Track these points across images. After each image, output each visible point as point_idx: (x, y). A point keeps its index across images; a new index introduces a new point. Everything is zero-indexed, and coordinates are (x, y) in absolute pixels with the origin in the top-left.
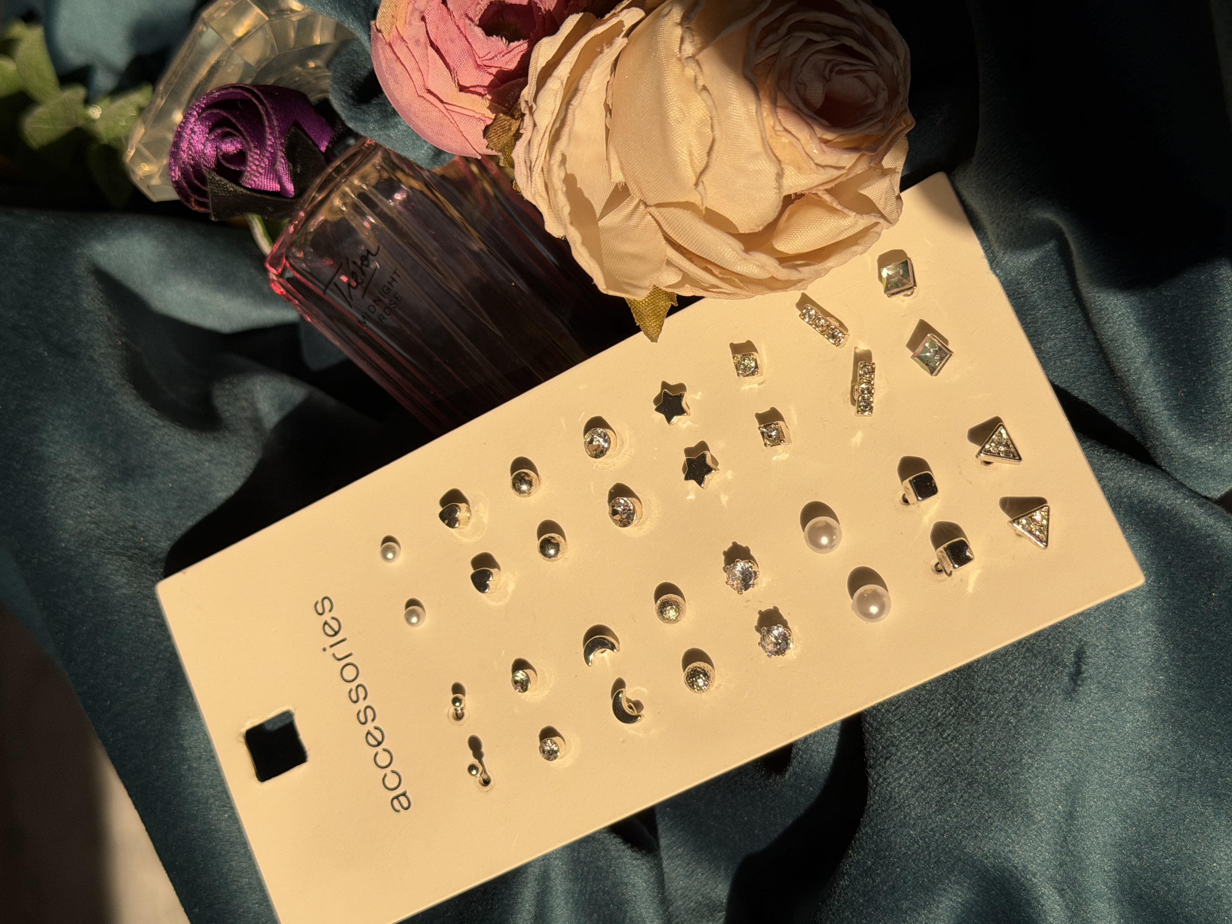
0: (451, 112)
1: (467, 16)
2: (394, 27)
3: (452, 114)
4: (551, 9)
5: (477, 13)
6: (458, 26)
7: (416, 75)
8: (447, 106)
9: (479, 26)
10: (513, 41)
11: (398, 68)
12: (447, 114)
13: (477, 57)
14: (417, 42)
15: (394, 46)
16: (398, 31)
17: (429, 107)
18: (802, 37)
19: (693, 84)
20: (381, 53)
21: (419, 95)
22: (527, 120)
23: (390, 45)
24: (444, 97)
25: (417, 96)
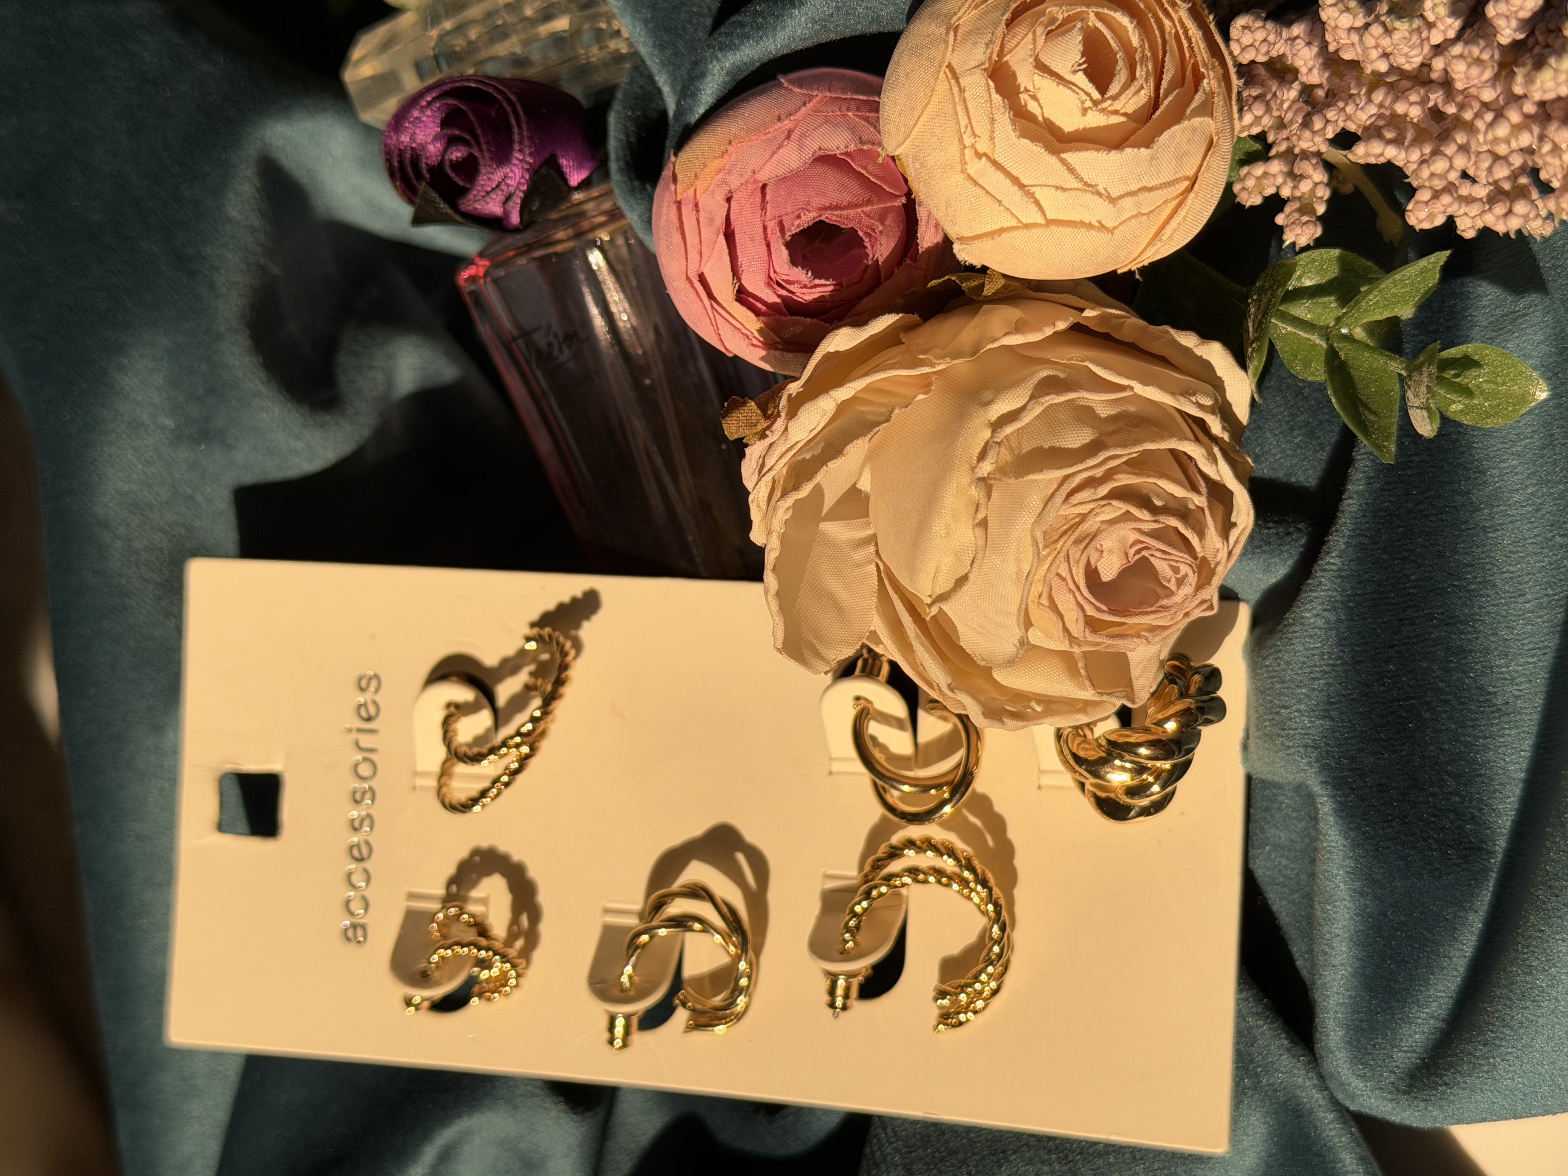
0: (715, 313)
1: (781, 225)
2: (692, 189)
3: (717, 317)
4: (881, 261)
5: (794, 227)
6: (765, 228)
7: (693, 255)
8: (715, 305)
9: (788, 245)
10: (820, 279)
11: (677, 237)
12: (710, 314)
13: (772, 270)
14: (711, 220)
15: (683, 208)
16: (695, 194)
17: (693, 296)
18: (1120, 507)
19: (973, 509)
20: (664, 211)
21: (688, 278)
22: (779, 424)
23: (679, 204)
24: (716, 294)
25: (685, 277)
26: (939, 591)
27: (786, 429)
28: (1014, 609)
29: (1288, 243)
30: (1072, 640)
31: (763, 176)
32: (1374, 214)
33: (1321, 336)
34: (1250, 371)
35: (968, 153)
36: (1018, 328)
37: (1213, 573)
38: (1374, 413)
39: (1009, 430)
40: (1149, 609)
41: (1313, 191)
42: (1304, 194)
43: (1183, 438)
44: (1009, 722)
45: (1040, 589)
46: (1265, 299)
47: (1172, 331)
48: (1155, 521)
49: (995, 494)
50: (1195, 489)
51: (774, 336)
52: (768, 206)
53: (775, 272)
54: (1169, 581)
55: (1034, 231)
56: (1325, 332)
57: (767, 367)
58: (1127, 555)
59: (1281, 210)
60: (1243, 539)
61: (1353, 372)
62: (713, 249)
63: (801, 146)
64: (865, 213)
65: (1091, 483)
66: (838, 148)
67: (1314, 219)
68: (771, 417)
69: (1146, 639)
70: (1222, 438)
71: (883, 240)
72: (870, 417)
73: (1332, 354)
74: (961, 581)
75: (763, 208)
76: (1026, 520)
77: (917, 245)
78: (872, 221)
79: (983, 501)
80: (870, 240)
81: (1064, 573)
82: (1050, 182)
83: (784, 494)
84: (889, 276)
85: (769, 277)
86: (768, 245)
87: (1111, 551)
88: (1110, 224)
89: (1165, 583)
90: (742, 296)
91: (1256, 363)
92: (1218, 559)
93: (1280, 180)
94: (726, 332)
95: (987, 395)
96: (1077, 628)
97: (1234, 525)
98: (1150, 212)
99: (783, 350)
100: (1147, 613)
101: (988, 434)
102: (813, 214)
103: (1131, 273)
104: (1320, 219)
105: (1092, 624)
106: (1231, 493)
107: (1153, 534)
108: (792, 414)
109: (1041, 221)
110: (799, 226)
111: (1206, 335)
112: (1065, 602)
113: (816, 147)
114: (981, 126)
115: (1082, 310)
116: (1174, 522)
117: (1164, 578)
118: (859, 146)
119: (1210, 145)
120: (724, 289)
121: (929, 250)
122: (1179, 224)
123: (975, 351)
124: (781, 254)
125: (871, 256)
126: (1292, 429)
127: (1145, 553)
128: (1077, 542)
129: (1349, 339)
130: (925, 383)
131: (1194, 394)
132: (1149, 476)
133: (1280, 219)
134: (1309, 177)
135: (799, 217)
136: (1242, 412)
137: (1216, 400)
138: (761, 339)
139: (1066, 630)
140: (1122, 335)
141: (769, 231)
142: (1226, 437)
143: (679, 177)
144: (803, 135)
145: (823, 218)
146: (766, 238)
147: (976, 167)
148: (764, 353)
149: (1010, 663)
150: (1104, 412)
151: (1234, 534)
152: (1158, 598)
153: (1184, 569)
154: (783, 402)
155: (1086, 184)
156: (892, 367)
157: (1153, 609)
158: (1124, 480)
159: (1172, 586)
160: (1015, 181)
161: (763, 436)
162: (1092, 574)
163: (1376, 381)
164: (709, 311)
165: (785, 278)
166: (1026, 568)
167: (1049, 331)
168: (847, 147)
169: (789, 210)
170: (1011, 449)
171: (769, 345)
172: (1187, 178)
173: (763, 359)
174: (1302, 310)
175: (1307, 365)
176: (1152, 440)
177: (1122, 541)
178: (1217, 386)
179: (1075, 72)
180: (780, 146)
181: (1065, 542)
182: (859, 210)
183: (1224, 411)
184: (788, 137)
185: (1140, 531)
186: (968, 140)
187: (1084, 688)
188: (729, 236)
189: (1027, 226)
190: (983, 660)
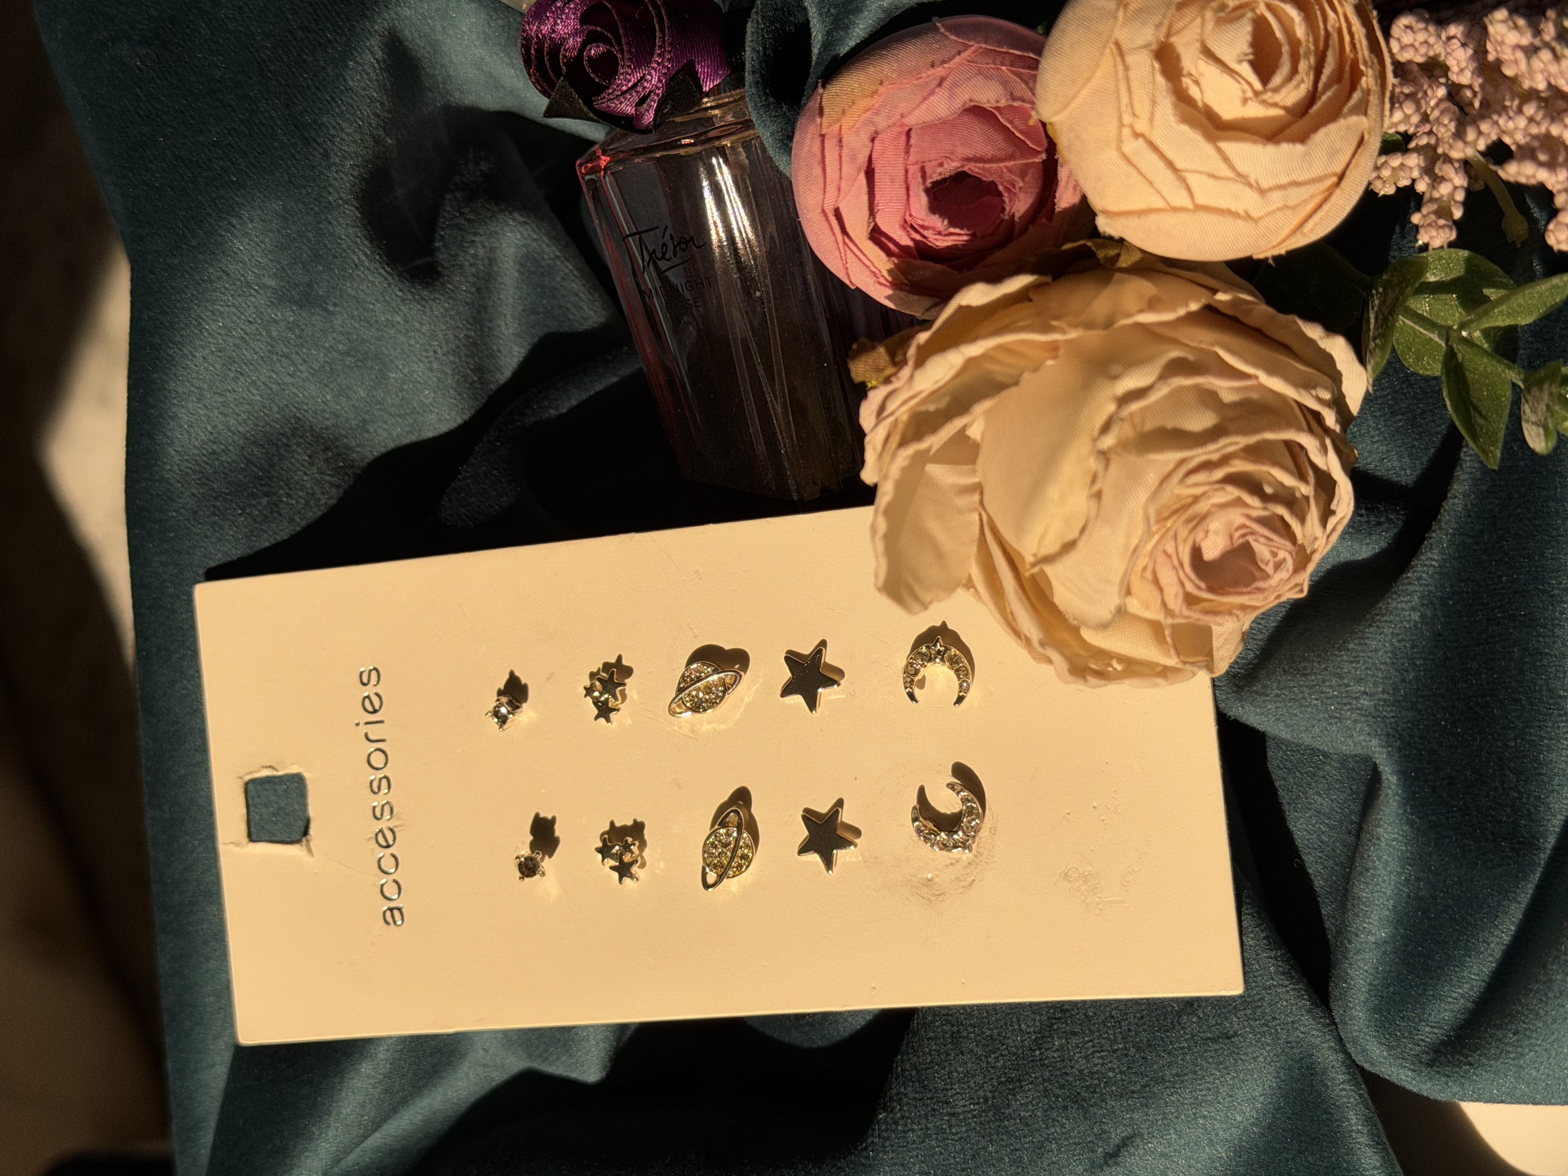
0: (847, 249)
1: (923, 170)
2: (838, 125)
3: (848, 252)
4: (1018, 215)
5: (935, 176)
6: (907, 171)
7: (831, 190)
8: (847, 240)
9: (927, 191)
10: (955, 227)
11: (817, 171)
12: (841, 248)
13: (908, 213)
14: (853, 158)
15: (826, 141)
16: (840, 129)
17: (828, 231)
18: (1233, 492)
19: (1089, 481)
20: (808, 142)
21: (823, 211)
22: (906, 372)
23: (823, 136)
24: (849, 229)
25: (820, 210)
26: (1044, 551)
27: (911, 377)
28: (1117, 579)
29: (1420, 242)
30: (1168, 612)
31: (911, 120)
32: (1501, 213)
33: (1440, 336)
34: (1369, 368)
35: (1126, 132)
36: (1152, 305)
37: (1308, 559)
38: (1484, 417)
39: (1134, 406)
40: (1245, 590)
41: (1451, 196)
42: (1442, 196)
43: (1299, 429)
44: (1092, 680)
45: (1145, 563)
46: (1391, 295)
47: (1300, 322)
48: (1265, 509)
49: (1114, 467)
50: (1302, 477)
51: (902, 278)
52: (912, 150)
53: (911, 215)
54: (1267, 564)
55: (1183, 216)
56: (1446, 332)
57: (891, 305)
58: (1231, 537)
59: (1418, 209)
60: (1340, 528)
61: (1467, 374)
62: (852, 186)
63: (951, 96)
64: (1007, 167)
65: (1207, 466)
66: (988, 102)
67: (1450, 223)
68: (899, 364)
69: (1237, 617)
70: (1334, 431)
71: (1022, 196)
72: (1000, 378)
73: (1451, 355)
74: (1068, 547)
75: (907, 152)
76: (1143, 495)
77: (1054, 204)
78: (1013, 177)
79: (1101, 473)
80: (1009, 197)
81: (1170, 549)
82: (1202, 168)
83: (903, 443)
84: (1024, 231)
85: (905, 221)
86: (908, 189)
87: (1216, 533)
88: (1255, 214)
89: (1263, 566)
90: (877, 236)
91: (1377, 360)
92: (1315, 547)
93: (1416, 174)
94: (854, 266)
95: (1115, 369)
96: (1175, 603)
97: (1333, 513)
98: (1297, 206)
99: (908, 291)
100: (1242, 593)
101: (1112, 407)
102: (956, 164)
103: (1266, 259)
104: (1455, 222)
105: (1190, 600)
106: (1334, 483)
107: (1261, 521)
108: (920, 362)
109: (1189, 204)
110: (940, 174)
111: (1331, 328)
112: (1168, 577)
113: (966, 97)
114: (1142, 107)
115: (1215, 291)
116: (1281, 510)
117: (1262, 560)
118: (1011, 103)
119: (1361, 142)
120: (858, 226)
121: (1066, 211)
122: (1321, 219)
123: (1108, 324)
124: (920, 201)
125: (1008, 209)
126: (1394, 414)
127: (1250, 539)
128: (1188, 521)
129: (1468, 342)
130: (1053, 349)
131: (1314, 388)
132: (1263, 464)
133: (1416, 219)
134: (1451, 180)
135: (941, 165)
136: (1354, 404)
137: (1333, 394)
138: (890, 279)
139: (1164, 603)
140: (1252, 321)
141: (910, 175)
142: (1337, 428)
143: (826, 111)
144: (955, 84)
145: (965, 169)
146: (906, 181)
147: (1132, 146)
148: (890, 292)
149: (1103, 626)
150: (1228, 397)
151: (1332, 521)
152: (1254, 579)
153: (1282, 554)
154: (912, 351)
155: (1239, 175)
156: (1023, 329)
157: (1249, 589)
158: (1240, 466)
159: (1269, 569)
160: (1170, 164)
161: (887, 381)
162: (1196, 553)
163: (1488, 385)
164: (841, 245)
165: (920, 222)
166: (1135, 541)
167: (1182, 312)
168: (997, 102)
169: (933, 155)
170: (1134, 426)
171: (895, 285)
172: (1334, 174)
173: (889, 298)
174: (1423, 305)
175: (1419, 358)
176: (1271, 428)
177: (1229, 523)
178: (1335, 378)
179: (1240, 62)
180: (932, 93)
181: (1175, 522)
182: (1002, 165)
183: (1338, 403)
184: (940, 85)
185: (1249, 517)
186: (1127, 119)
187: (1170, 656)
188: (870, 174)
189: (1176, 210)
190: (1075, 619)
